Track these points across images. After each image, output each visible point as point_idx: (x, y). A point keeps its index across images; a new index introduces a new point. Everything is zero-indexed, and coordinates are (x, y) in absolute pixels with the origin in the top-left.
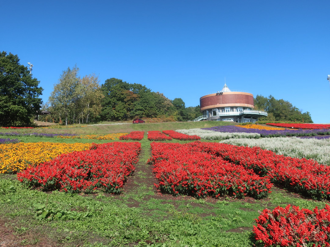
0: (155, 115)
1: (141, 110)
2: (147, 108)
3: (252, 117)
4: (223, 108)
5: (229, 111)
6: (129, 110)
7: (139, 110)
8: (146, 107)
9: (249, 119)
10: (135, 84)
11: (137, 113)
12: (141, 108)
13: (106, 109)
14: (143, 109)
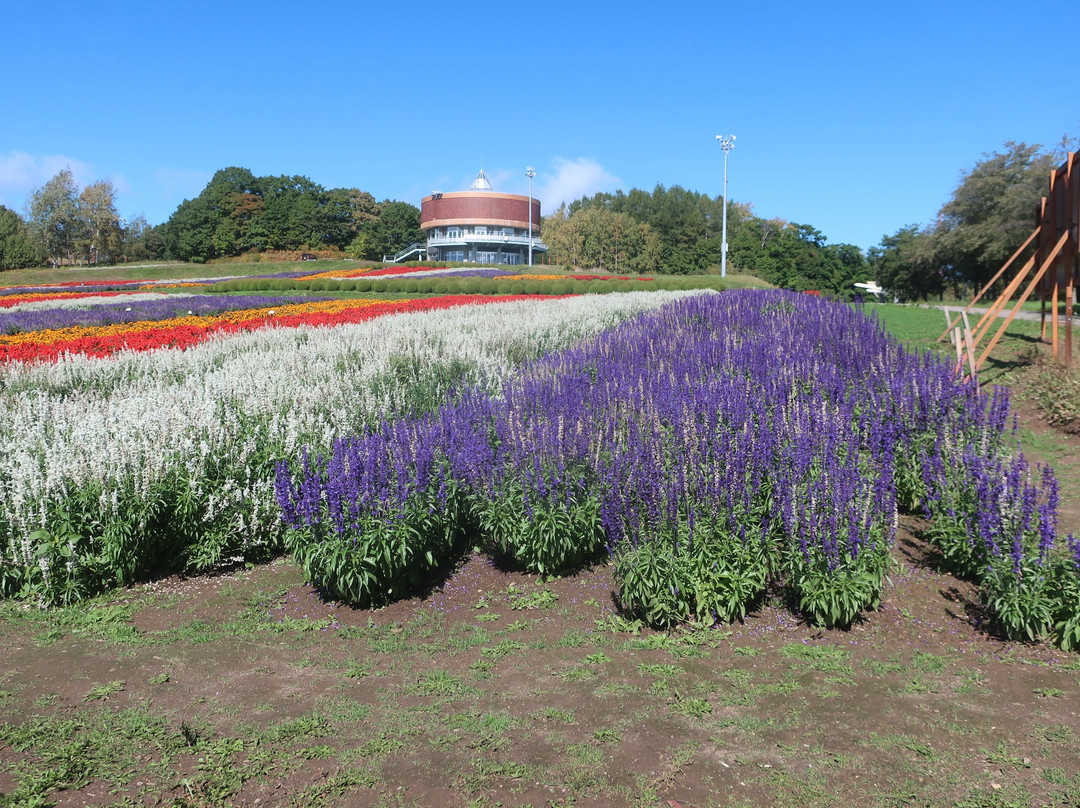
0: (297, 244)
1: (262, 235)
2: (275, 231)
3: (499, 250)
4: (444, 229)
5: (455, 234)
6: (238, 235)
7: (257, 235)
8: (273, 228)
9: (490, 253)
10: (283, 176)
11: (254, 241)
12: (260, 230)
13: (200, 232)
14: (266, 232)
